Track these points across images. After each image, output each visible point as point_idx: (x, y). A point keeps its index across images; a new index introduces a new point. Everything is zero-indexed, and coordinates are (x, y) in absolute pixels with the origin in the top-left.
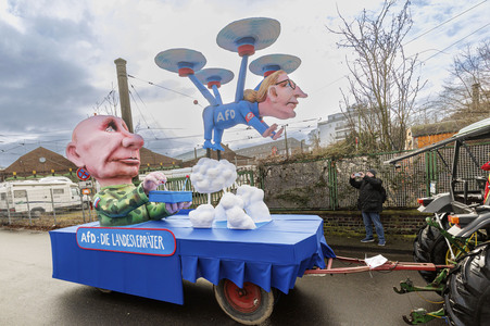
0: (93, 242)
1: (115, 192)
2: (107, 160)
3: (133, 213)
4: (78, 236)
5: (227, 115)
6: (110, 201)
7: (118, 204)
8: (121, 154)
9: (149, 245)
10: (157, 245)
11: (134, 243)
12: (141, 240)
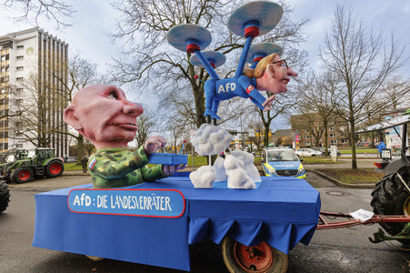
0: (88, 204)
1: (112, 155)
2: (107, 124)
3: (129, 175)
4: (70, 199)
5: (227, 87)
6: (107, 163)
7: (117, 165)
8: (121, 119)
9: (154, 207)
10: (164, 206)
11: (136, 205)
12: (145, 202)
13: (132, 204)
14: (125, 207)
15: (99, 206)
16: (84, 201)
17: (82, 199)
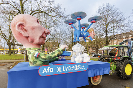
2: (41, 37)
9: (79, 68)
10: (82, 68)
11: (74, 69)
12: (77, 67)
13: (72, 68)
14: (69, 70)
15: (57, 71)
16: (49, 71)
17: (48, 69)
